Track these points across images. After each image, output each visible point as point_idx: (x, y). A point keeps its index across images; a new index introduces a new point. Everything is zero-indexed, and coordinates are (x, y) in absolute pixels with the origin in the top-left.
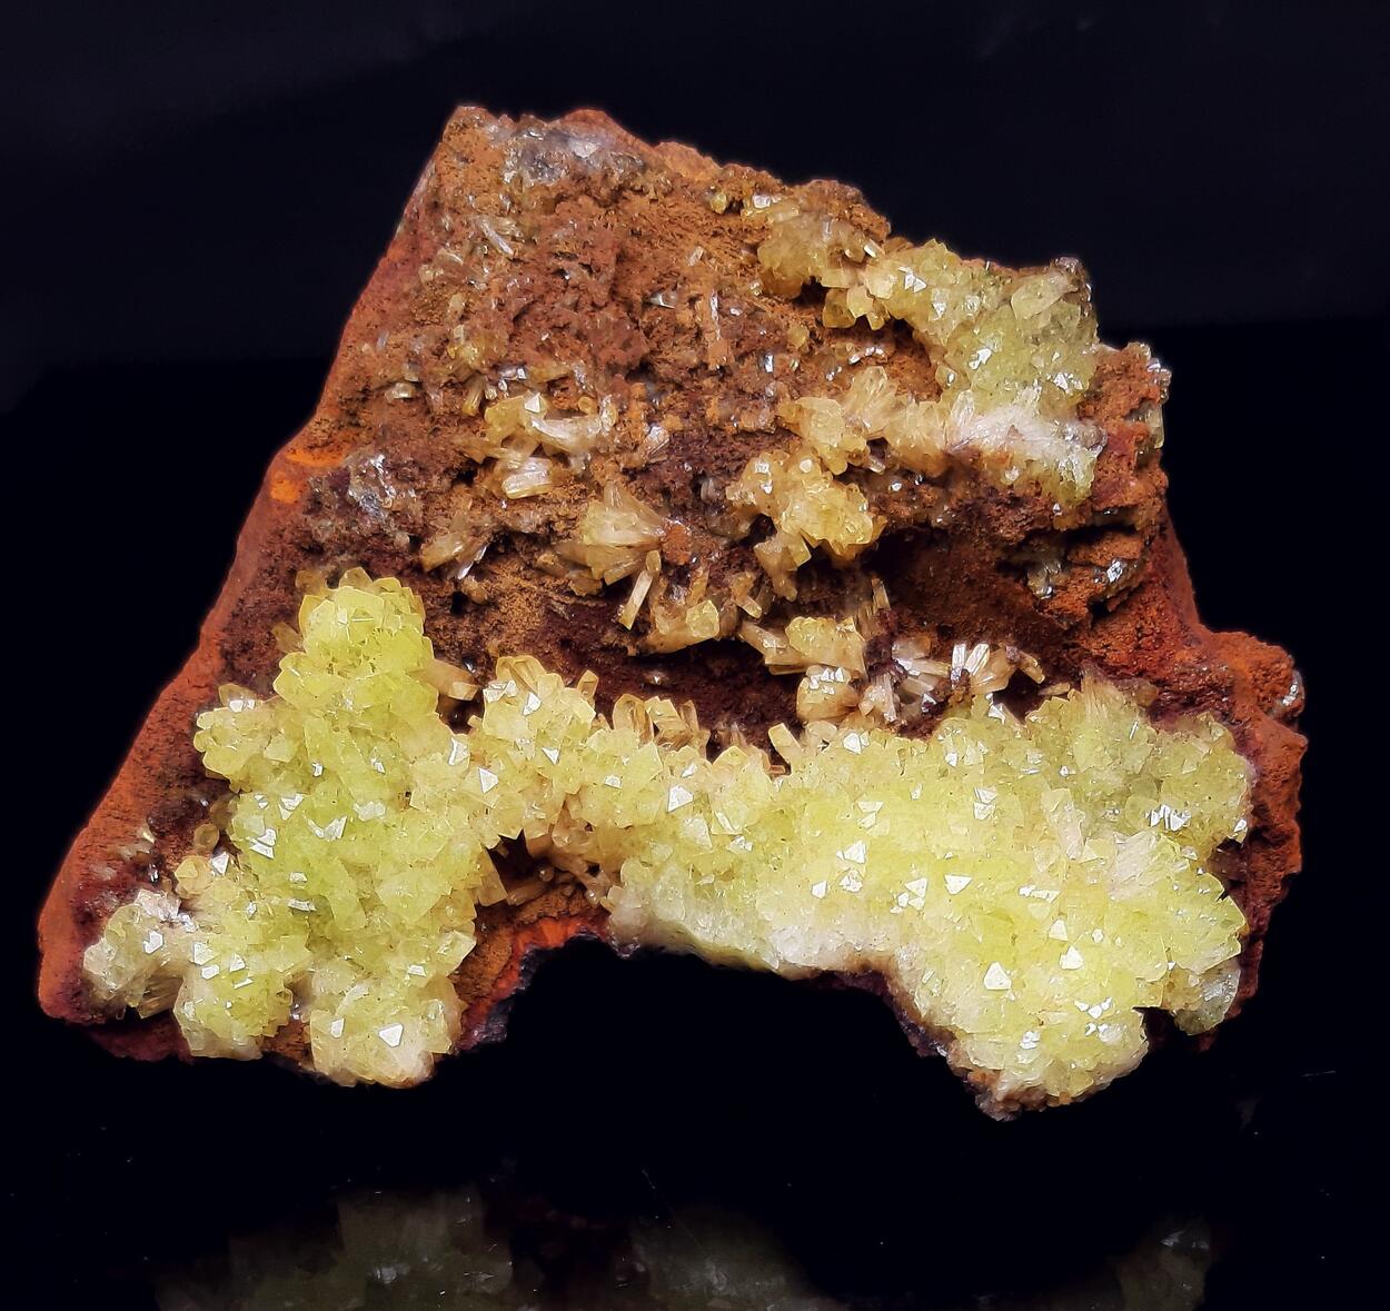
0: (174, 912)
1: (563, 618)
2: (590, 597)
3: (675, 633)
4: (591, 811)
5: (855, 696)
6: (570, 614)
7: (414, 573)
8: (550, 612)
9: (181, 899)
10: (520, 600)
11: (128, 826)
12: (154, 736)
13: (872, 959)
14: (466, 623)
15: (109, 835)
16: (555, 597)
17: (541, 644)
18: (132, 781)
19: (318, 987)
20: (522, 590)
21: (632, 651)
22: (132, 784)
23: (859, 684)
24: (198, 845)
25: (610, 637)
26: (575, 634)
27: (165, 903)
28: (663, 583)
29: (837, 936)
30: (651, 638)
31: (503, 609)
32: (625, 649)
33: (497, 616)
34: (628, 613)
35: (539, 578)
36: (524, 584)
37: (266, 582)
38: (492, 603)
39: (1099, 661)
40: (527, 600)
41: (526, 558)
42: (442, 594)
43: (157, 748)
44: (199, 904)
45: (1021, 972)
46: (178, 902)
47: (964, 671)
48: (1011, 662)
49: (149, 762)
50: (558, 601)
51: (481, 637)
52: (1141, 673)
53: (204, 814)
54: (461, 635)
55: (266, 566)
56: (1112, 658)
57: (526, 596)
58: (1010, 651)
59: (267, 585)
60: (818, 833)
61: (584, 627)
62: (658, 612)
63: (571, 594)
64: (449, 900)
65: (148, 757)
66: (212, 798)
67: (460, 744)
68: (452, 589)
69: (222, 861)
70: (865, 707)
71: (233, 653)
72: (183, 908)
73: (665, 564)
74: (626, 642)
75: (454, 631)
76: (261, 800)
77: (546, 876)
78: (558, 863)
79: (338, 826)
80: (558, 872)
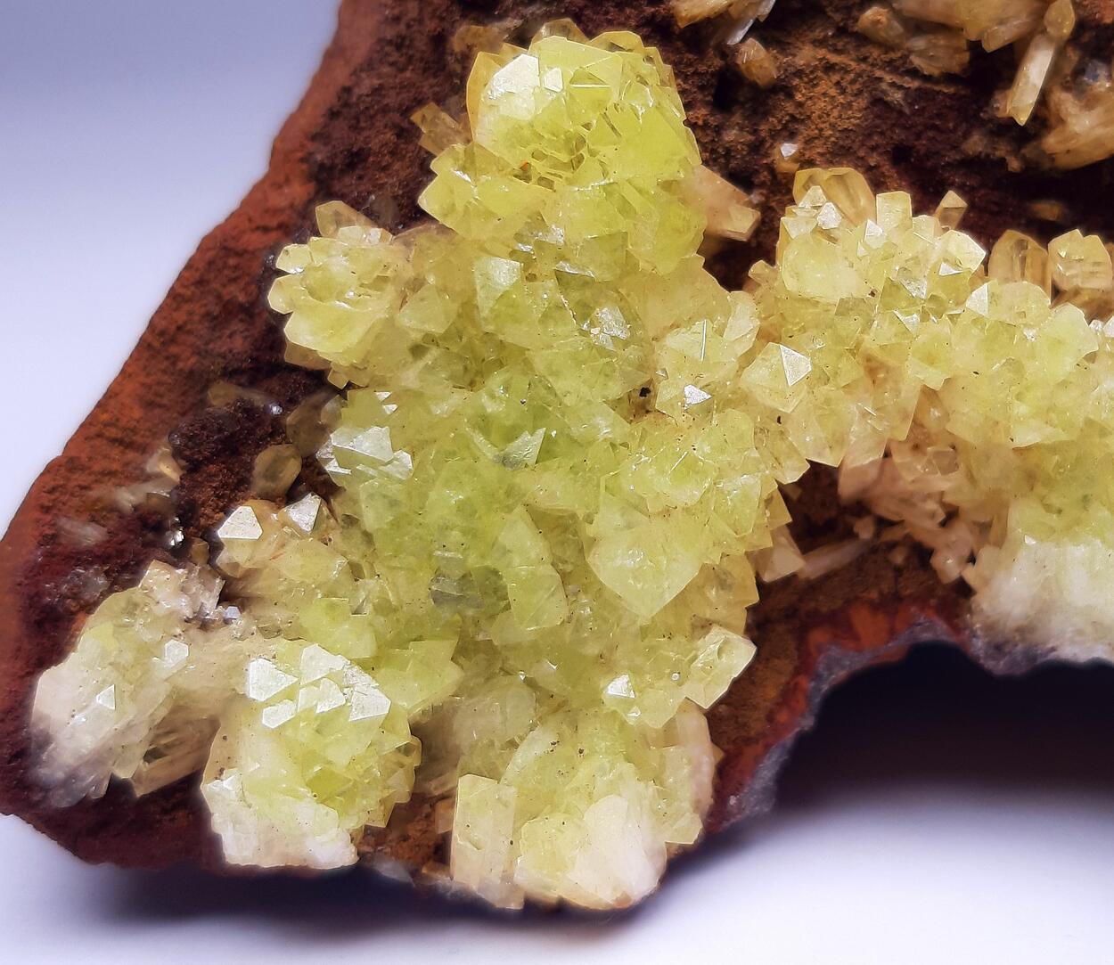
0: (209, 602)
1: (901, 113)
2: (949, 78)
3: (1100, 131)
6: (911, 105)
8: (878, 102)
9: (225, 577)
10: (826, 85)
11: (131, 455)
12: (186, 307)
14: (737, 118)
16: (888, 78)
17: (861, 153)
18: (142, 379)
19: (468, 731)
20: (829, 68)
21: (1014, 165)
22: (143, 385)
24: (260, 484)
25: (976, 144)
26: (919, 136)
27: (195, 587)
28: (1073, 56)
30: (1052, 142)
31: (799, 97)
32: (1002, 162)
33: (790, 107)
34: (1020, 102)
35: (857, 48)
36: (834, 58)
37: (391, 59)
38: (781, 88)
40: (838, 83)
41: (837, 17)
42: (702, 68)
43: (189, 327)
44: (258, 587)
46: (218, 584)
49: (174, 349)
50: (893, 85)
51: (762, 142)
53: (276, 431)
54: (731, 135)
55: (390, 33)
57: (836, 78)
59: (392, 64)
61: (935, 127)
62: (1066, 102)
63: (914, 73)
64: (715, 577)
65: (173, 341)
66: (289, 403)
67: (742, 312)
68: (718, 63)
69: (306, 511)
71: (332, 168)
72: (225, 598)
73: (1081, 26)
74: (1002, 150)
75: (718, 130)
76: (387, 402)
77: (865, 530)
78: (887, 509)
79: (529, 444)
80: (883, 523)
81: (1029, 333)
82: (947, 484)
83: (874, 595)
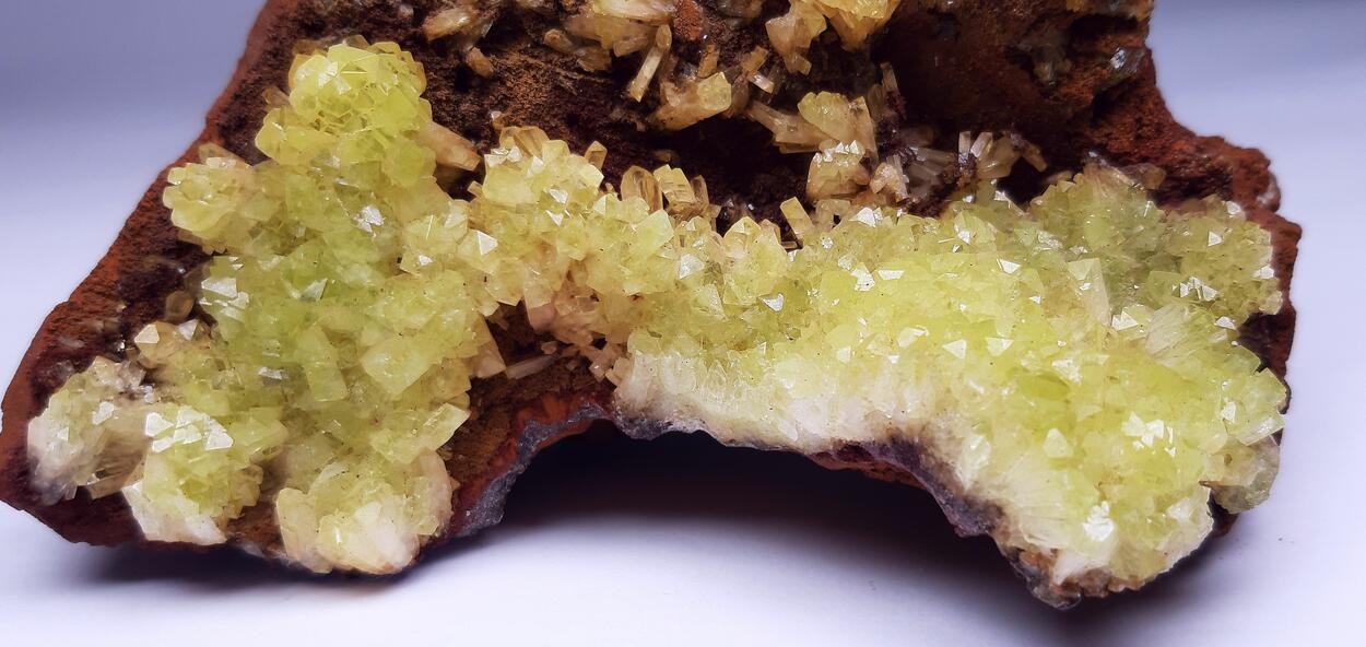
0: (135, 384)
1: (571, 94)
2: (600, 73)
3: (686, 106)
4: (596, 280)
5: (865, 174)
6: (577, 89)
7: (416, 44)
8: (557, 87)
9: (145, 369)
10: (527, 77)
11: (109, 302)
12: (148, 214)
13: (903, 428)
14: (471, 97)
15: (86, 309)
16: (563, 73)
17: (547, 119)
18: (120, 257)
19: (292, 463)
20: (529, 67)
21: (640, 127)
22: (120, 261)
23: (868, 163)
24: (169, 314)
25: (617, 114)
26: (583, 110)
27: (126, 374)
28: (674, 60)
29: (864, 403)
30: (661, 113)
31: (509, 84)
32: (634, 124)
33: (503, 90)
34: (638, 88)
35: (546, 55)
36: (531, 61)
37: (270, 63)
38: (497, 78)
39: (1103, 150)
40: (534, 76)
41: (533, 36)
42: (446, 66)
43: (149, 226)
44: (164, 375)
45: (1080, 440)
46: (142, 373)
47: (971, 156)
48: (1016, 149)
49: (139, 239)
50: (566, 77)
51: (486, 111)
52: (1144, 159)
53: (178, 283)
54: (464, 107)
55: (269, 47)
56: (1114, 146)
57: (533, 73)
58: (1015, 139)
59: (270, 66)
60: (836, 302)
61: (592, 103)
62: (668, 88)
63: (580, 70)
64: (440, 371)
65: (138, 234)
66: (189, 266)
67: (458, 211)
68: (456, 62)
69: (189, 329)
70: (876, 185)
71: (229, 127)
72: (145, 381)
73: (676, 41)
74: (634, 118)
75: (457, 103)
76: (235, 262)
77: (549, 349)
78: (562, 336)
79: (316, 287)
80: (562, 346)
81: (634, 227)
82: (589, 318)
83: (557, 390)
